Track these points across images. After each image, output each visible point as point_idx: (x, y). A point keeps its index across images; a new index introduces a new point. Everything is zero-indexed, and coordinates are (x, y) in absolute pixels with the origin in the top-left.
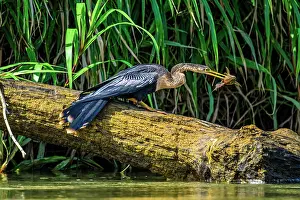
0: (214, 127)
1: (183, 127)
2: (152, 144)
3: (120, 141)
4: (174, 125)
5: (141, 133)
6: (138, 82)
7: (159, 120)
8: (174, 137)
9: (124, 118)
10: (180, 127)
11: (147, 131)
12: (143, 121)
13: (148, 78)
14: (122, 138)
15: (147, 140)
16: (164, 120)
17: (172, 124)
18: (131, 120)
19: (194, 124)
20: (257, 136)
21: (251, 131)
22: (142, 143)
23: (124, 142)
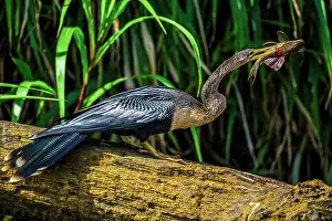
0: (263, 183)
1: (211, 183)
2: (159, 212)
3: (107, 208)
4: (196, 182)
5: (141, 195)
6: (141, 113)
7: (172, 172)
8: (194, 201)
9: (114, 171)
10: (206, 183)
11: (151, 190)
12: (145, 175)
13: (158, 110)
14: (111, 204)
15: (151, 205)
16: (180, 172)
17: (192, 179)
18: (126, 173)
19: (229, 178)
20: (322, 198)
21: (313, 189)
22: (142, 210)
23: (114, 209)
